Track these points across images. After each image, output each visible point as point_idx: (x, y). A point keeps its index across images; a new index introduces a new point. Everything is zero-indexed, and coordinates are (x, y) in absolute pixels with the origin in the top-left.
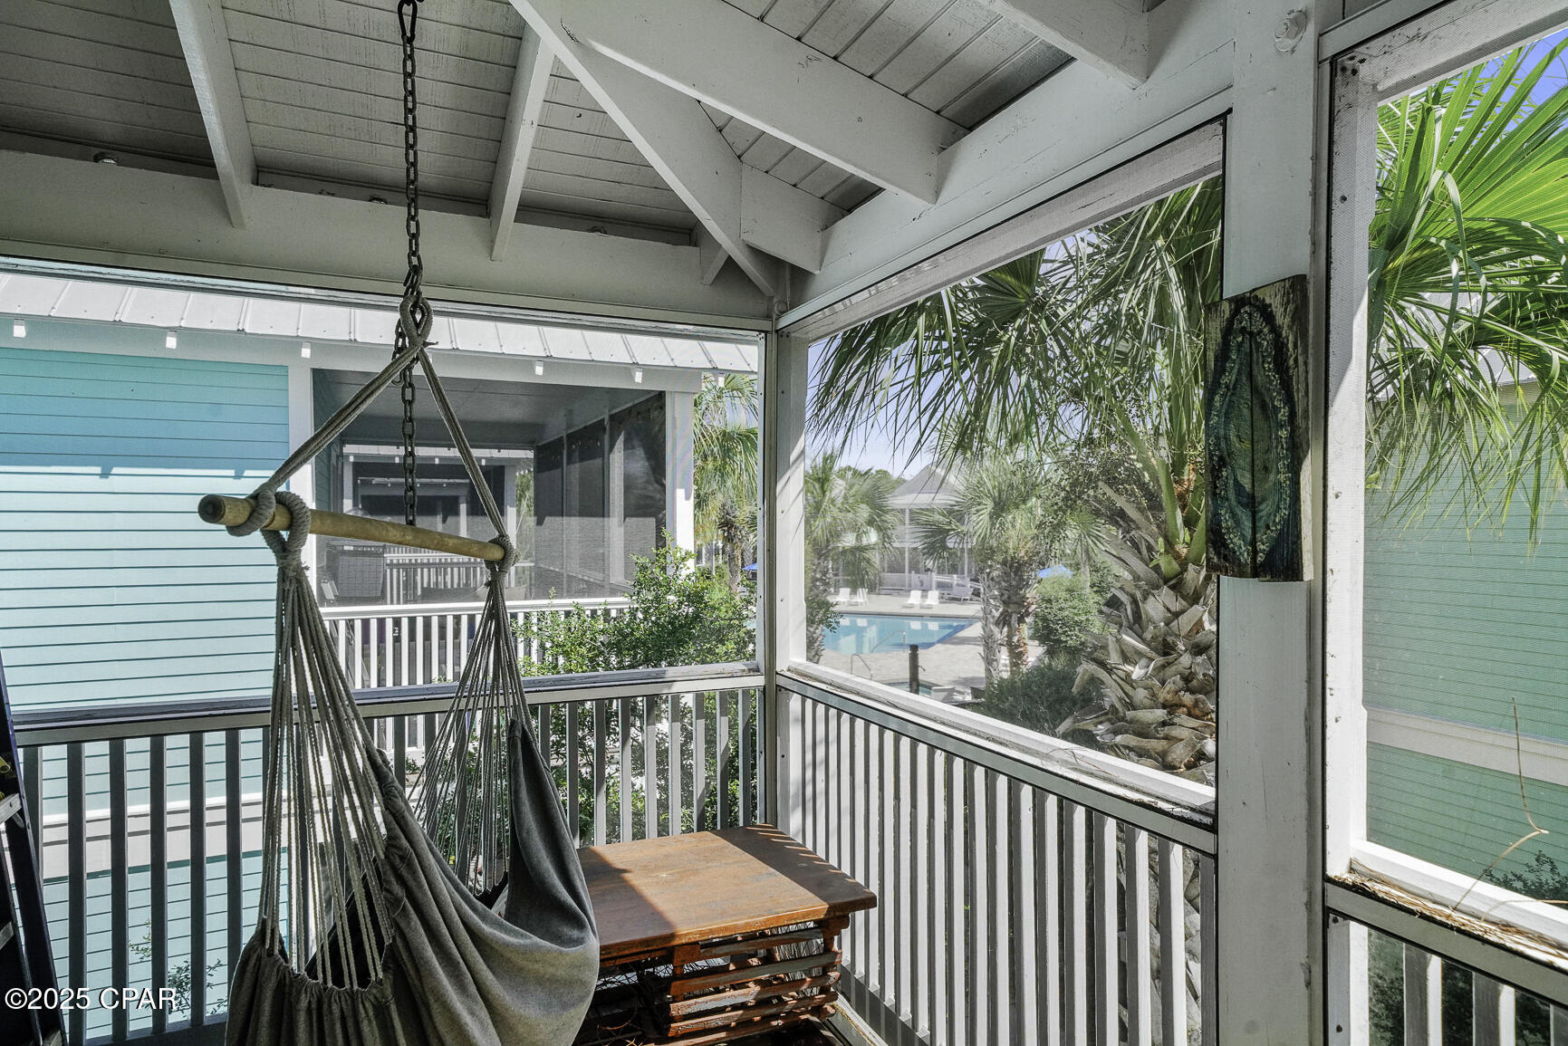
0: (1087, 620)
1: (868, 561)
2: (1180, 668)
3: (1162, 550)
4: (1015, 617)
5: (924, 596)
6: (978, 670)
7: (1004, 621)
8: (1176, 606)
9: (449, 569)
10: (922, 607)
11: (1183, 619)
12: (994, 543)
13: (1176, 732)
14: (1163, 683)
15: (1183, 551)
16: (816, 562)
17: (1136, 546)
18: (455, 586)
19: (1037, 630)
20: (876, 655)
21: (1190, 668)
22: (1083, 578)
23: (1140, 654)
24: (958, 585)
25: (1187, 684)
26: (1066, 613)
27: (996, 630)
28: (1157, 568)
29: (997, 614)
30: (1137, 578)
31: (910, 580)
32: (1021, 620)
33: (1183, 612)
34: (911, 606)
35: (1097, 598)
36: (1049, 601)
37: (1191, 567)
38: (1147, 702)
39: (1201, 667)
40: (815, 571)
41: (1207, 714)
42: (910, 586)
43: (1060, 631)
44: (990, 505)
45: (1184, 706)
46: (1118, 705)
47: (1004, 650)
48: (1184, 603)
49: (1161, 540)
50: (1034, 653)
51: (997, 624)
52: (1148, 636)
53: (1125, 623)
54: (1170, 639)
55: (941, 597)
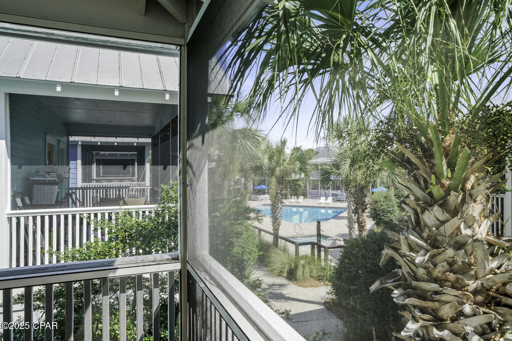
0: (393, 210)
1: (299, 186)
2: (446, 257)
3: (434, 183)
4: (360, 211)
5: (326, 199)
6: (346, 231)
7: (356, 212)
8: (442, 217)
9: (112, 190)
10: (325, 204)
11: (447, 225)
12: (351, 178)
13: (444, 298)
14: (435, 266)
15: (447, 183)
16: (278, 186)
17: (416, 180)
18: (114, 197)
19: (372, 214)
20: (306, 224)
21: (453, 257)
22: (391, 192)
23: (421, 247)
24: (340, 195)
25: (450, 267)
26: (384, 207)
27: (353, 215)
28: (430, 194)
29: (353, 208)
30: (417, 199)
31: (321, 193)
32: (363, 211)
33: (447, 221)
34: (321, 203)
35: (397, 200)
36: (377, 202)
37: (453, 193)
38: (425, 277)
39: (460, 258)
40: (277, 189)
41: (464, 287)
42: (321, 195)
43: (382, 215)
44: (349, 161)
45: (449, 281)
46: (407, 276)
47: (356, 224)
48: (448, 215)
49: (433, 176)
50: (370, 224)
51: (353, 213)
52: (425, 235)
53: (410, 226)
54: (439, 238)
55: (333, 200)
